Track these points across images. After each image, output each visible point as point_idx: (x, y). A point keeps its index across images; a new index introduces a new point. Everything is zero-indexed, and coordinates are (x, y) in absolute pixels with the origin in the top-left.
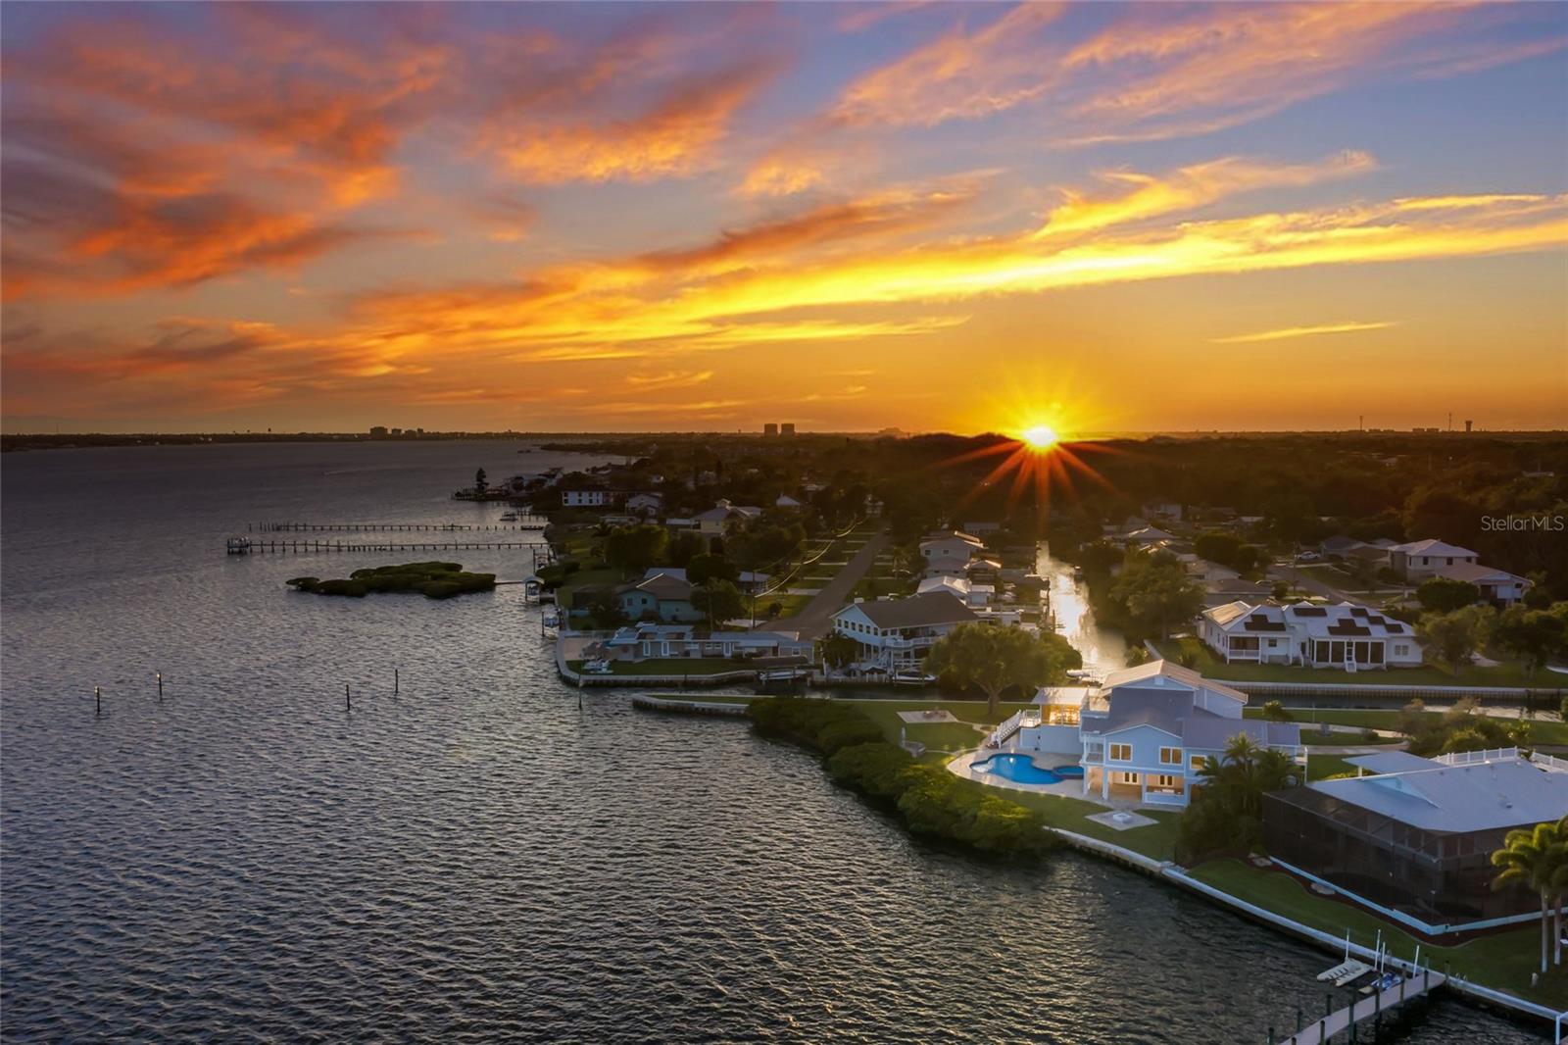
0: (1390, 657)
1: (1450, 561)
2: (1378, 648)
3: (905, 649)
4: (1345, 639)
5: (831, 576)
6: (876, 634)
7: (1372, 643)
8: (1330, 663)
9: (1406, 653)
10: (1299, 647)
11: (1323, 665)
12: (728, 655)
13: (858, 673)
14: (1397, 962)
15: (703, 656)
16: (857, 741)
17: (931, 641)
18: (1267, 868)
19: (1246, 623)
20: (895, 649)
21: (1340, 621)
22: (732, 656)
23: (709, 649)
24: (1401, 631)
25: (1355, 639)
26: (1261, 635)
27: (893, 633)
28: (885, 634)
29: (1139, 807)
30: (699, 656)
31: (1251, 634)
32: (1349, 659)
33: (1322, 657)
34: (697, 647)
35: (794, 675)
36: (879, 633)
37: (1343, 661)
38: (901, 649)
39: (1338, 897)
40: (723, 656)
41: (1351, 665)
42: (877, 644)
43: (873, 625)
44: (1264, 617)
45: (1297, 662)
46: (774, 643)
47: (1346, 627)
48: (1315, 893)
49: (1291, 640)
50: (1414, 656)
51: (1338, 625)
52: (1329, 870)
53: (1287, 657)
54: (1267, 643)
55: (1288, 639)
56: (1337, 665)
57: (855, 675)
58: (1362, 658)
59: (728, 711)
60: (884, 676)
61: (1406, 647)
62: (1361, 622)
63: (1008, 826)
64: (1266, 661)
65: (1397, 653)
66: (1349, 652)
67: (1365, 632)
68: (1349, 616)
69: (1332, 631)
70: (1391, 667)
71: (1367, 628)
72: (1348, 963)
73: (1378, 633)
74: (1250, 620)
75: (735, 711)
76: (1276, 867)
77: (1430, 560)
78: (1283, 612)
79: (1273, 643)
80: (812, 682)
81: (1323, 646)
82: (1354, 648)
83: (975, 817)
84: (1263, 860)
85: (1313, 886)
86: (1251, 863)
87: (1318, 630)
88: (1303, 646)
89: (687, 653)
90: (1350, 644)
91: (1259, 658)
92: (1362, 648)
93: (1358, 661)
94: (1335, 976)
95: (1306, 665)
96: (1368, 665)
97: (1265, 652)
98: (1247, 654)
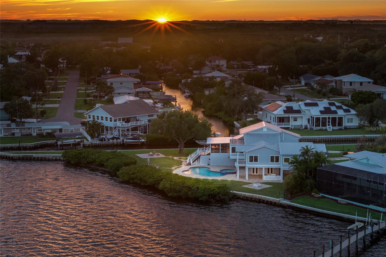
0: (346, 123)
1: (361, 84)
2: (341, 119)
3: (127, 127)
4: (327, 116)
5: (59, 98)
6: (111, 121)
7: (338, 118)
8: (321, 127)
9: (352, 122)
10: (307, 121)
11: (318, 128)
12: (34, 134)
13: (107, 140)
14: (375, 221)
15: (21, 135)
16: (127, 165)
17: (139, 123)
18: (319, 197)
19: (284, 110)
20: (122, 127)
21: (325, 108)
22: (37, 135)
23: (25, 132)
24: (350, 112)
25: (331, 116)
26: (291, 115)
27: (120, 120)
28: (115, 121)
29: (262, 182)
30: (19, 135)
31: (286, 115)
32: (329, 125)
33: (318, 125)
34: (18, 131)
35: (75, 141)
36: (113, 120)
37: (326, 126)
38: (125, 128)
39: (348, 204)
40: (32, 135)
41: (330, 128)
42: (112, 126)
43: (109, 116)
44: (292, 107)
45: (306, 128)
46: (59, 127)
47: (327, 111)
48: (340, 203)
49: (304, 118)
50: (355, 123)
51: (324, 110)
52: (343, 196)
53: (302, 125)
54: (293, 119)
55: (302, 117)
56: (324, 128)
57: (105, 141)
58: (334, 125)
59: (51, 158)
60: (119, 141)
61: (352, 119)
62: (333, 108)
63: (213, 190)
64: (293, 128)
65: (348, 122)
66: (329, 122)
67: (335, 112)
68: (328, 106)
69: (321, 112)
70: (346, 128)
71: (336, 110)
72: (357, 224)
73: (341, 113)
74: (285, 109)
75: (55, 158)
76: (323, 197)
77: (353, 83)
78: (299, 105)
79: (295, 120)
80: (84, 145)
81: (318, 119)
82: (331, 120)
83: (198, 188)
84: (317, 195)
85: (339, 201)
86: (313, 196)
87: (315, 112)
88: (309, 120)
89: (13, 134)
90: (329, 118)
91: (290, 126)
92: (334, 119)
93: (333, 126)
94: (353, 227)
95: (310, 129)
96: (337, 128)
97: (292, 123)
98: (284, 125)
